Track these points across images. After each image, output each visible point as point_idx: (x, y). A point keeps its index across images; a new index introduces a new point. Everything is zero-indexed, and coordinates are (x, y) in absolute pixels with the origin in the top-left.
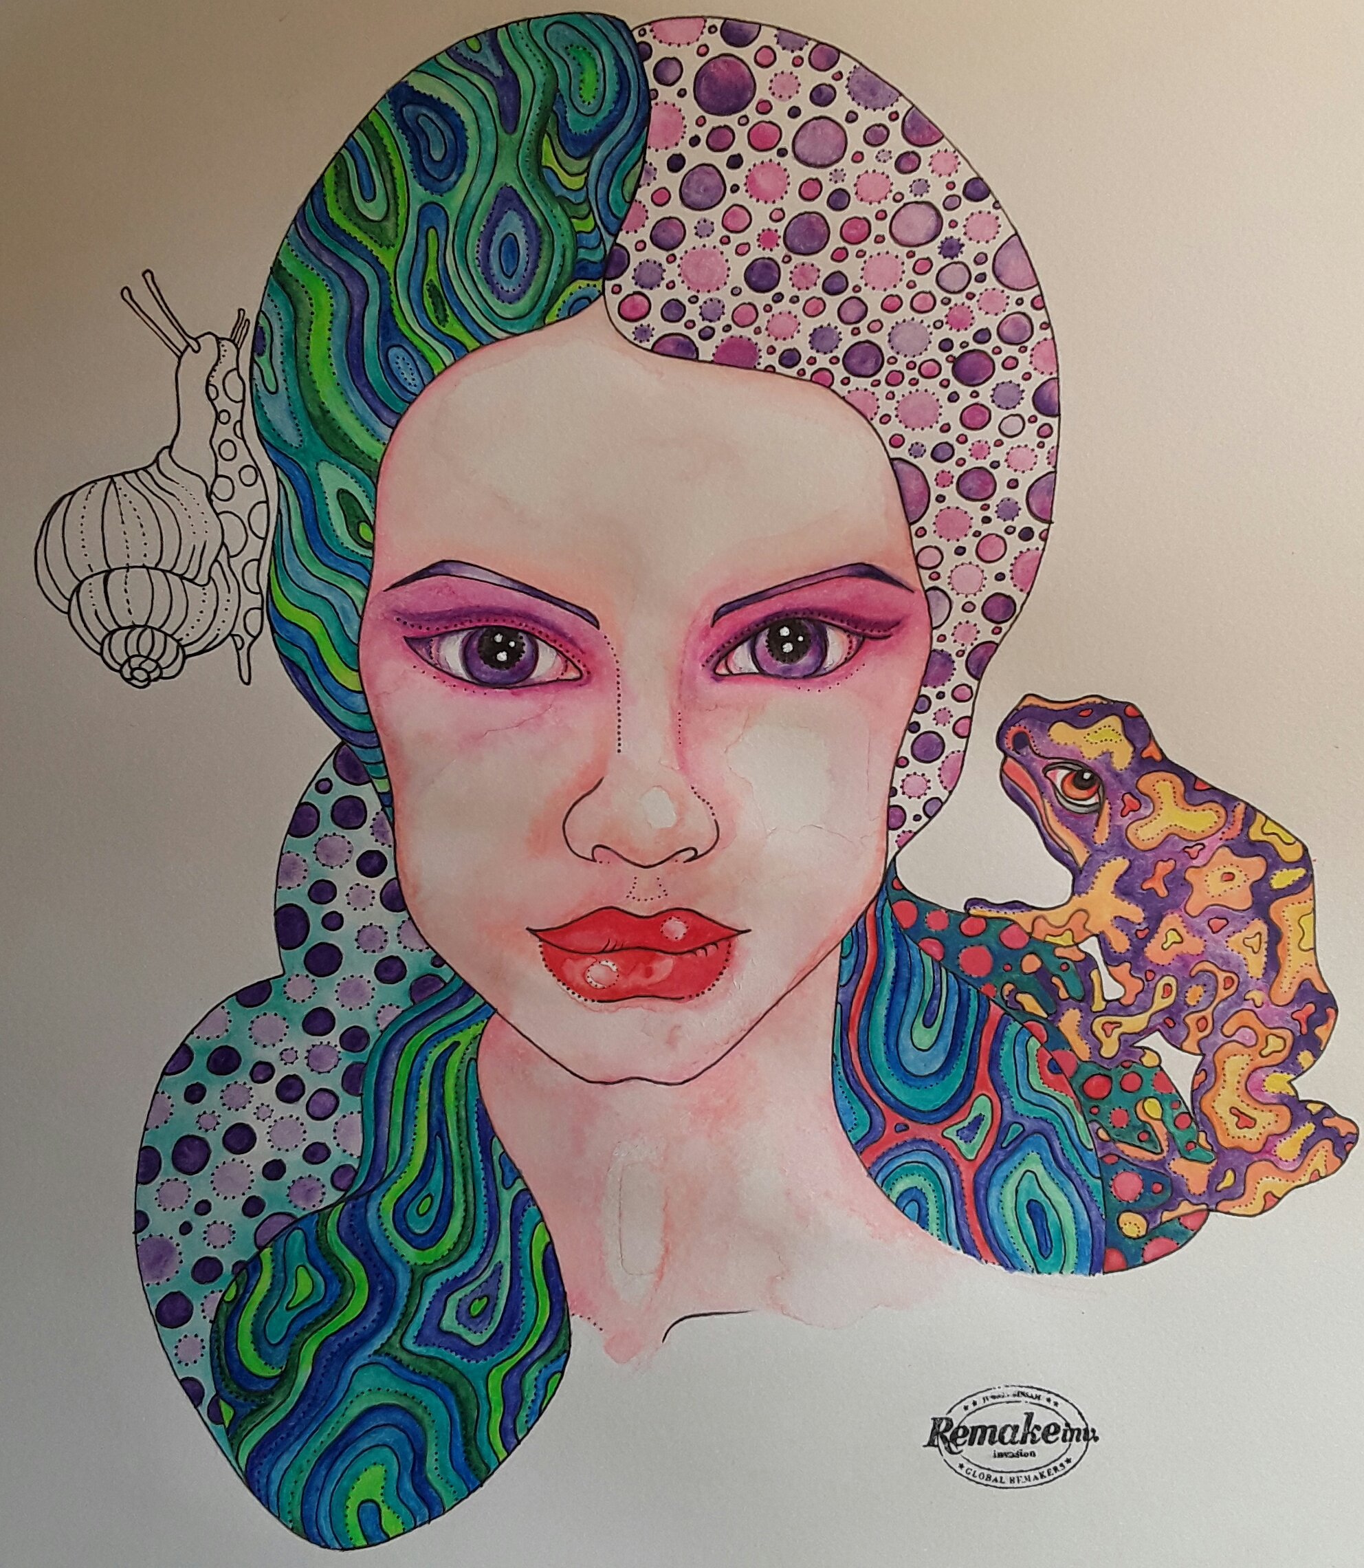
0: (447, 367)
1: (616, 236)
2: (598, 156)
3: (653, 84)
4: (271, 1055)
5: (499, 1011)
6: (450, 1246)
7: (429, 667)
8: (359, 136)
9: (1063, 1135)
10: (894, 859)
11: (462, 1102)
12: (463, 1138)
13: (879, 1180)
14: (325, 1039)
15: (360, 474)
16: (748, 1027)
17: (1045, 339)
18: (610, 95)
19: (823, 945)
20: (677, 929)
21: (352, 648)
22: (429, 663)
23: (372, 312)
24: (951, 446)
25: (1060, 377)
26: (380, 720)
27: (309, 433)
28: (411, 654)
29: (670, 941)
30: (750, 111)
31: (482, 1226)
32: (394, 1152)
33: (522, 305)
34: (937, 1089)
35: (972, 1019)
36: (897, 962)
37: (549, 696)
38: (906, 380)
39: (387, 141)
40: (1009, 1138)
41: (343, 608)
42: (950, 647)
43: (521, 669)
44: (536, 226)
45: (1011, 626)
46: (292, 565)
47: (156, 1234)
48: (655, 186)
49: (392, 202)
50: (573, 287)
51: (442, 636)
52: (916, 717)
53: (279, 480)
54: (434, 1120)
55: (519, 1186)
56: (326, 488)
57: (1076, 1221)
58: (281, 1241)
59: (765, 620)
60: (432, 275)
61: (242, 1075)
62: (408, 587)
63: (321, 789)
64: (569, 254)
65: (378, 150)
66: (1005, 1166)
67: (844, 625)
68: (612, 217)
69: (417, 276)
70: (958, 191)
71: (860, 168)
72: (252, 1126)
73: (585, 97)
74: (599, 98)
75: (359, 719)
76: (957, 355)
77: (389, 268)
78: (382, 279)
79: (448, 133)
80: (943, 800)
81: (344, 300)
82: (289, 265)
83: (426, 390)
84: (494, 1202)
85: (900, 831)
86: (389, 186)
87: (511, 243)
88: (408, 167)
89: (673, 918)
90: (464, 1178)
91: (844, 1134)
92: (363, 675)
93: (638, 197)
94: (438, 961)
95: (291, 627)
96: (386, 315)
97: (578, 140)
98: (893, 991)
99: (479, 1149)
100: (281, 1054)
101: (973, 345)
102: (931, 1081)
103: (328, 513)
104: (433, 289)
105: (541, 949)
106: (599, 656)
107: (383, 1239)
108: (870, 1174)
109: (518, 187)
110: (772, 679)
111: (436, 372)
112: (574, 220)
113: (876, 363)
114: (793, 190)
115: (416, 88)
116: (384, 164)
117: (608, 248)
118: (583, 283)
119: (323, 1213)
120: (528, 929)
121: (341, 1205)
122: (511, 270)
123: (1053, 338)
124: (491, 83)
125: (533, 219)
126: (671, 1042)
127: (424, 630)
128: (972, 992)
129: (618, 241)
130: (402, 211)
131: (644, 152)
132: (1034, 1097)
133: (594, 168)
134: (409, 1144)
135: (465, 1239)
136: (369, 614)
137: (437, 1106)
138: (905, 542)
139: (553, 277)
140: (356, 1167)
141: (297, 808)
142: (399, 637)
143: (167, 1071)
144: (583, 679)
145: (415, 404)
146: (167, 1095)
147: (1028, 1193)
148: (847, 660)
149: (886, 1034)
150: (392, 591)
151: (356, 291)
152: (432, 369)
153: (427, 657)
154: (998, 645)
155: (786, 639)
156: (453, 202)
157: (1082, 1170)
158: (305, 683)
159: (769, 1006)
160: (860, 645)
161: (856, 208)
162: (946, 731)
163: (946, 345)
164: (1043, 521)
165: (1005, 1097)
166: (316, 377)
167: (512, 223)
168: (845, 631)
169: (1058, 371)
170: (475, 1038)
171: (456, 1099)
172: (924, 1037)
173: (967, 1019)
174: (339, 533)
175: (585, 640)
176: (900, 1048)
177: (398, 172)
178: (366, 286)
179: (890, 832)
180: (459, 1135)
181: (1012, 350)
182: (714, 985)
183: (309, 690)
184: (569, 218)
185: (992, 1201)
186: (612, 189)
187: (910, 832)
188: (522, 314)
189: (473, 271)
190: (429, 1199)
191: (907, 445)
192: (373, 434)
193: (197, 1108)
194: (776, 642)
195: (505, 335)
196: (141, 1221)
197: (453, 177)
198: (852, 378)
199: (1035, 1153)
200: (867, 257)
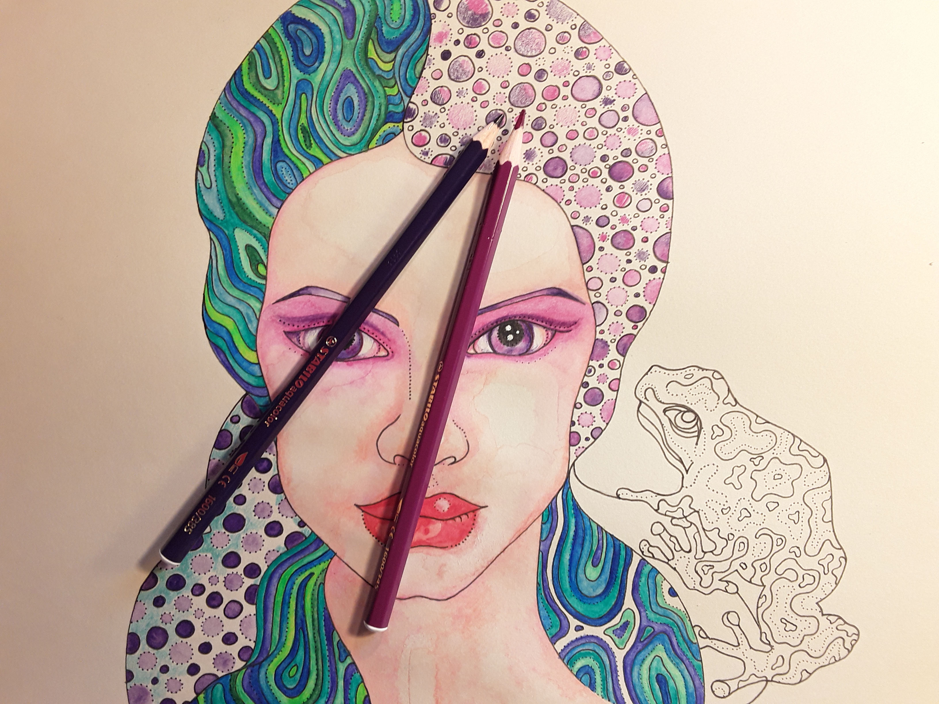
0: (311, 174)
1: (411, 97)
2: (401, 52)
3: (433, 10)
4: (204, 580)
5: (338, 554)
6: (308, 696)
7: (298, 349)
8: (263, 42)
9: (678, 634)
10: (573, 464)
11: (316, 609)
12: (316, 631)
13: (565, 661)
14: (235, 570)
15: (259, 236)
16: (486, 565)
17: (664, 154)
18: (408, 17)
19: (531, 515)
20: (444, 505)
21: (253, 338)
22: (299, 347)
23: (268, 141)
24: (608, 218)
25: (673, 176)
26: (269, 380)
27: (229, 212)
28: (287, 341)
29: (439, 513)
30: (490, 25)
31: (327, 685)
32: (275, 639)
33: (355, 138)
34: (601, 605)
35: (622, 562)
36: (576, 526)
37: (369, 366)
38: (581, 180)
39: (279, 44)
40: (646, 635)
41: (248, 314)
42: (606, 337)
43: (352, 350)
44: (364, 92)
45: (644, 324)
46: (218, 289)
47: (138, 684)
48: (433, 68)
49: (281, 79)
50: (386, 127)
51: (306, 330)
52: (586, 379)
53: (211, 239)
54: (299, 621)
55: (349, 661)
56: (238, 244)
57: (686, 687)
58: (209, 691)
59: (497, 321)
60: (303, 120)
61: (186, 592)
62: (287, 302)
63: (234, 421)
64: (383, 108)
65: (274, 50)
66: (643, 653)
67: (544, 324)
68: (408, 87)
69: (294, 121)
70: (612, 69)
71: (554, 57)
72: (192, 622)
73: (394, 18)
74: (402, 18)
75: (257, 380)
76: (611, 164)
77: (278, 116)
78: (274, 122)
79: (314, 40)
80: (603, 429)
81: (252, 135)
82: (220, 115)
83: (298, 187)
84: (334, 670)
85: (577, 447)
86: (279, 69)
87: (349, 102)
88: (291, 59)
89: (442, 499)
90: (317, 655)
91: (544, 632)
92: (259, 354)
93: (423, 75)
94: (302, 524)
95: (216, 326)
96: (276, 142)
97: (389, 43)
98: (573, 545)
99: (325, 638)
100: (209, 579)
101: (621, 158)
102: (597, 600)
103: (240, 258)
104: (304, 130)
105: (363, 517)
106: (399, 342)
107: (269, 691)
108: (560, 657)
109: (354, 70)
110: (501, 356)
111: (304, 176)
112: (386, 89)
113: (563, 169)
114: (515, 70)
115: (297, 14)
116: (277, 57)
117: (406, 105)
118: (391, 125)
119: (232, 676)
120: (355, 505)
121: (244, 670)
122: (350, 117)
123: (669, 153)
124: (340, 11)
125: (362, 88)
126: (440, 574)
127: (296, 327)
128: (621, 546)
129: (412, 100)
130: (287, 84)
131: (427, 49)
132: (660, 611)
133: (398, 59)
134: (284, 634)
135: (317, 692)
136: (263, 318)
137: (300, 612)
138: (579, 275)
139: (373, 121)
140: (253, 647)
141: (219, 433)
142: (281, 331)
143: (143, 588)
144: (389, 356)
145: (292, 194)
146: (143, 602)
147: (657, 669)
148: (545, 345)
149: (570, 571)
150: (278, 304)
151: (259, 130)
152: (302, 175)
153: (297, 343)
154: (635, 336)
155: (509, 333)
156: (316, 79)
157: (690, 655)
158: (224, 359)
159: (499, 553)
160: (553, 336)
161: (551, 80)
162: (604, 388)
163: (604, 158)
164: (663, 261)
165: (642, 610)
166: (234, 179)
167: (351, 91)
168: (544, 327)
169: (672, 172)
170: (323, 571)
171: (312, 607)
172: (592, 573)
173: (619, 562)
174: (246, 270)
175: (391, 333)
176: (578, 579)
177: (285, 62)
178: (265, 127)
179: (571, 447)
180: (314, 629)
181: (645, 161)
182: (465, 539)
183: (227, 363)
184: (383, 87)
185: (635, 674)
186: (408, 71)
187: (583, 447)
188: (356, 142)
189: (327, 119)
190: (295, 667)
191: (582, 217)
192: (267, 212)
193: (161, 610)
194: (503, 334)
195: (345, 155)
196: (129, 675)
197: (317, 64)
198: (549, 179)
199: (661, 645)
200: (557, 108)
